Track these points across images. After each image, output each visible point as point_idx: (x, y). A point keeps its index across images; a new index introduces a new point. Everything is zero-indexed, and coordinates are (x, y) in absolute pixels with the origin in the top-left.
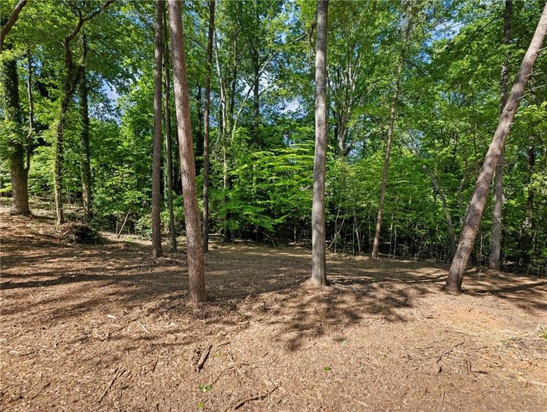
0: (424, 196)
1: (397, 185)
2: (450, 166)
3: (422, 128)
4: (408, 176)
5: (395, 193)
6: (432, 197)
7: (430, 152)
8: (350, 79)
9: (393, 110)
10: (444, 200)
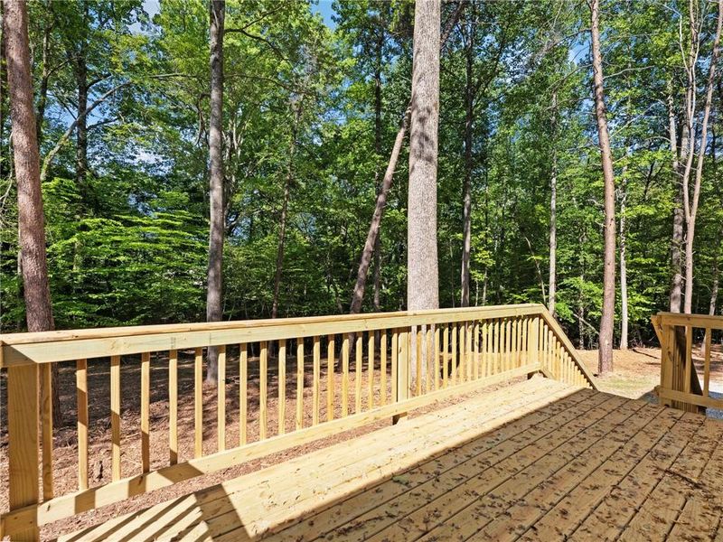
0: (318, 286)
1: (292, 273)
2: (340, 254)
3: (314, 212)
4: (303, 264)
5: (290, 283)
6: (326, 287)
7: (322, 239)
8: (235, 142)
9: (286, 192)
10: (336, 289)
